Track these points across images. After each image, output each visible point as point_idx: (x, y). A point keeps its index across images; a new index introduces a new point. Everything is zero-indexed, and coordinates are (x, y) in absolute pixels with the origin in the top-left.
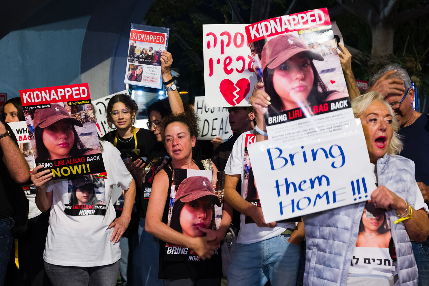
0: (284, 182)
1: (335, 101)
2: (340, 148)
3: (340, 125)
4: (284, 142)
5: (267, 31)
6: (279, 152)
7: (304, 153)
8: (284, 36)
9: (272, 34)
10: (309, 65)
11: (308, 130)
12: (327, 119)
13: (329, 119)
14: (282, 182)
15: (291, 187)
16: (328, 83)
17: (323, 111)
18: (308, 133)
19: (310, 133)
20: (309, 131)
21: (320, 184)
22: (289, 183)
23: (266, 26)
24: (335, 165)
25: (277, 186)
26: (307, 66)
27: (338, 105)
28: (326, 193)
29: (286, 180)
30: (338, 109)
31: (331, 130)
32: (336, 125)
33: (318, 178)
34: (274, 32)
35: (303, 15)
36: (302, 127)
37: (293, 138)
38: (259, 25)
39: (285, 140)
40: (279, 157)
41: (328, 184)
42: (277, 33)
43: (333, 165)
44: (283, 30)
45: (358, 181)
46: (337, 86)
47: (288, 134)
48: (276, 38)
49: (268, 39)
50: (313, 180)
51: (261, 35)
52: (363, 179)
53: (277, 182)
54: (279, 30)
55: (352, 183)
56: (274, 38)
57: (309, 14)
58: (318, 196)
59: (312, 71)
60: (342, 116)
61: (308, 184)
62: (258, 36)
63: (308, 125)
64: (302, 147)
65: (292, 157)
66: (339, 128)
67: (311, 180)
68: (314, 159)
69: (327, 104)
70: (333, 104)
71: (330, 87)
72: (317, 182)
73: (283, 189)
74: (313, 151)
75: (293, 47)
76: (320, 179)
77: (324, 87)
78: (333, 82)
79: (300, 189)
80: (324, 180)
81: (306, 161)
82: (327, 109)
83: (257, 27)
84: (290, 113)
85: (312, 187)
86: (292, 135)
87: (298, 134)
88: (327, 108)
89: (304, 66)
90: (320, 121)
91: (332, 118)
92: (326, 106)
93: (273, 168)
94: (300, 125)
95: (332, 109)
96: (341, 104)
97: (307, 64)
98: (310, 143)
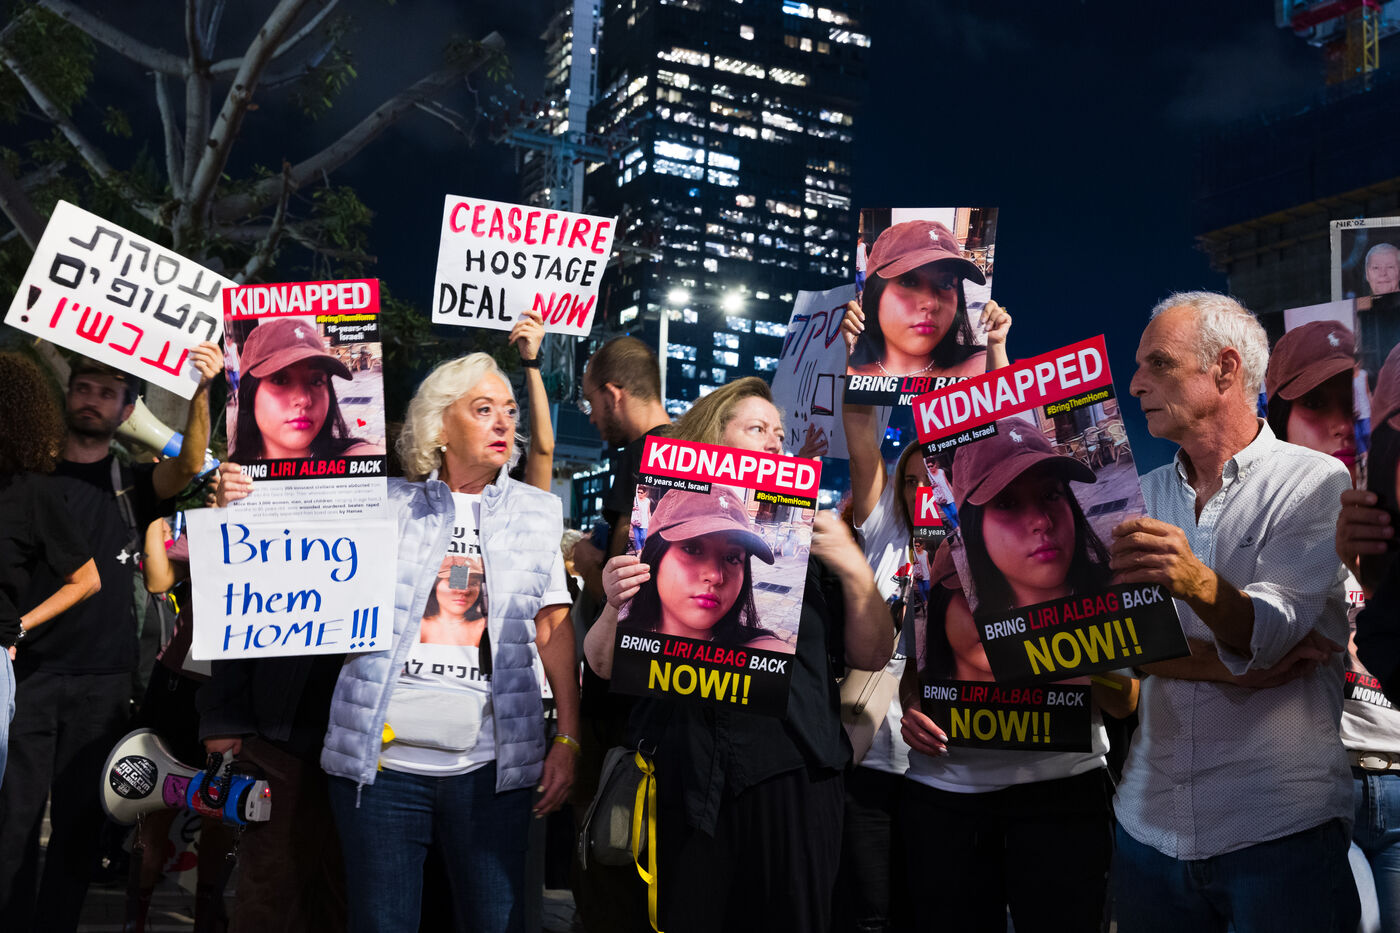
0: (242, 590)
2: (352, 545)
3: (360, 503)
4: (255, 515)
5: (262, 305)
6: (242, 533)
7: (288, 543)
8: (289, 322)
10: (324, 383)
11: (303, 501)
12: (340, 489)
13: (343, 489)
14: (239, 589)
15: (254, 601)
17: (334, 472)
18: (301, 508)
19: (305, 508)
20: (304, 505)
21: (304, 606)
22: (251, 593)
23: (262, 296)
24: (337, 576)
25: (230, 596)
26: (320, 386)
27: (363, 467)
28: (309, 625)
29: (247, 586)
30: (362, 475)
31: (342, 509)
32: (354, 503)
33: (303, 593)
34: (273, 310)
35: (331, 286)
36: (292, 495)
37: (273, 512)
38: (250, 291)
39: (258, 512)
40: (241, 541)
41: (317, 609)
43: (334, 576)
44: (291, 310)
45: (366, 612)
46: (368, 432)
47: (264, 503)
49: (262, 321)
50: (294, 596)
51: (250, 312)
52: (376, 610)
53: (230, 587)
54: (283, 309)
55: (356, 613)
56: (271, 323)
57: (343, 286)
58: (295, 627)
59: (327, 395)
60: (367, 488)
61: (285, 601)
62: (244, 312)
63: (303, 494)
64: (287, 532)
65: (265, 545)
66: (357, 508)
67: (290, 595)
68: (305, 557)
69: (344, 462)
72: (299, 601)
73: (238, 602)
74: (304, 541)
75: (301, 345)
76: (305, 596)
77: (343, 429)
78: (361, 423)
79: (269, 609)
80: (312, 599)
81: (288, 558)
82: (343, 471)
83: (246, 294)
84: (273, 465)
85: (290, 609)
86: (272, 505)
87: (282, 505)
88: (343, 468)
89: (315, 384)
90: (327, 490)
91: (348, 489)
93: (227, 561)
94: (291, 492)
95: (351, 472)
96: (370, 466)
97: (321, 380)
98: (304, 527)
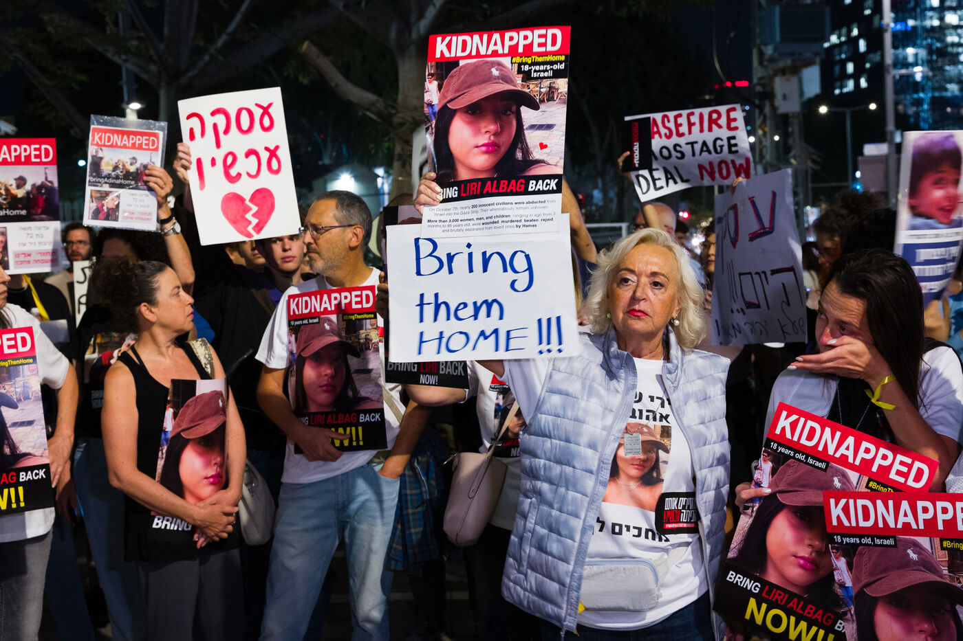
0: (432, 300)
1: (537, 178)
2: (527, 257)
3: (535, 218)
4: (443, 231)
5: (464, 50)
6: (431, 246)
7: (470, 255)
8: (487, 62)
9: (469, 56)
10: (512, 112)
11: (485, 218)
12: (518, 206)
13: (521, 205)
14: (429, 298)
15: (443, 309)
16: (535, 146)
17: (514, 191)
18: (483, 224)
19: (487, 223)
20: (485, 221)
21: (488, 315)
22: (440, 301)
24: (517, 286)
25: (421, 305)
26: (510, 115)
27: (541, 186)
28: (496, 331)
29: (436, 295)
30: (539, 192)
31: (519, 224)
32: (529, 218)
33: (485, 302)
34: (474, 53)
35: (528, 33)
36: (477, 212)
37: (459, 228)
38: (454, 38)
39: (447, 228)
40: (430, 255)
41: (501, 318)
42: (478, 55)
43: (512, 285)
44: (489, 53)
45: (549, 320)
46: (548, 154)
47: (453, 221)
48: (474, 63)
50: (479, 304)
51: (453, 55)
52: (558, 319)
53: (422, 296)
54: (482, 53)
55: (540, 322)
56: (471, 63)
57: (538, 32)
58: (482, 333)
59: (515, 123)
60: (543, 205)
61: (470, 310)
62: (447, 55)
63: (485, 211)
64: (469, 246)
65: (450, 258)
66: (532, 223)
67: (475, 303)
68: (485, 270)
69: (523, 181)
70: (534, 182)
71: (537, 154)
72: (484, 309)
73: (429, 311)
74: (484, 254)
75: (497, 81)
76: (489, 305)
77: (526, 151)
78: (543, 146)
79: (457, 317)
80: (495, 307)
81: (471, 270)
82: (522, 190)
83: (450, 41)
85: (476, 316)
86: (460, 223)
87: (468, 222)
88: (523, 186)
89: (505, 113)
90: (505, 206)
91: (525, 205)
92: (521, 183)
93: (418, 272)
94: (474, 209)
95: (530, 190)
96: (547, 184)
97: (510, 110)
98: (484, 241)
